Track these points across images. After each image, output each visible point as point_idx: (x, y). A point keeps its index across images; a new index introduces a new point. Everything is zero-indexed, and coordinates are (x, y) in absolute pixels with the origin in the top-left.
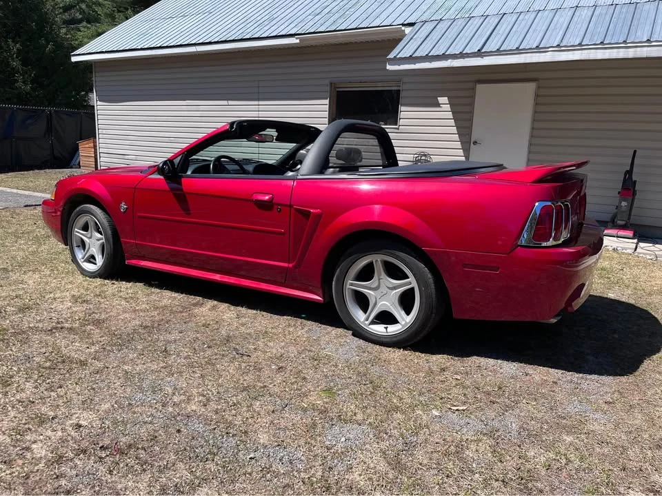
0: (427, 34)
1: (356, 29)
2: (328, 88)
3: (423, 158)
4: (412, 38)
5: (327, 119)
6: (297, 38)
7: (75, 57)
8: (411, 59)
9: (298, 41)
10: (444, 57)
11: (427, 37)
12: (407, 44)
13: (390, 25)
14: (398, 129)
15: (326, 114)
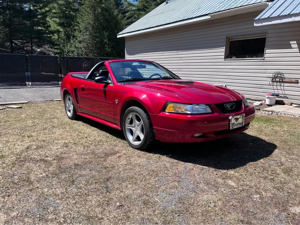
0: (280, 4)
1: (247, 5)
2: (225, 40)
3: (279, 75)
4: (271, 8)
5: (224, 56)
6: (209, 16)
7: (119, 36)
8: (269, 19)
9: (210, 17)
10: (289, 16)
11: (280, 6)
12: (268, 11)
13: (260, 2)
14: (264, 59)
15: (223, 54)
